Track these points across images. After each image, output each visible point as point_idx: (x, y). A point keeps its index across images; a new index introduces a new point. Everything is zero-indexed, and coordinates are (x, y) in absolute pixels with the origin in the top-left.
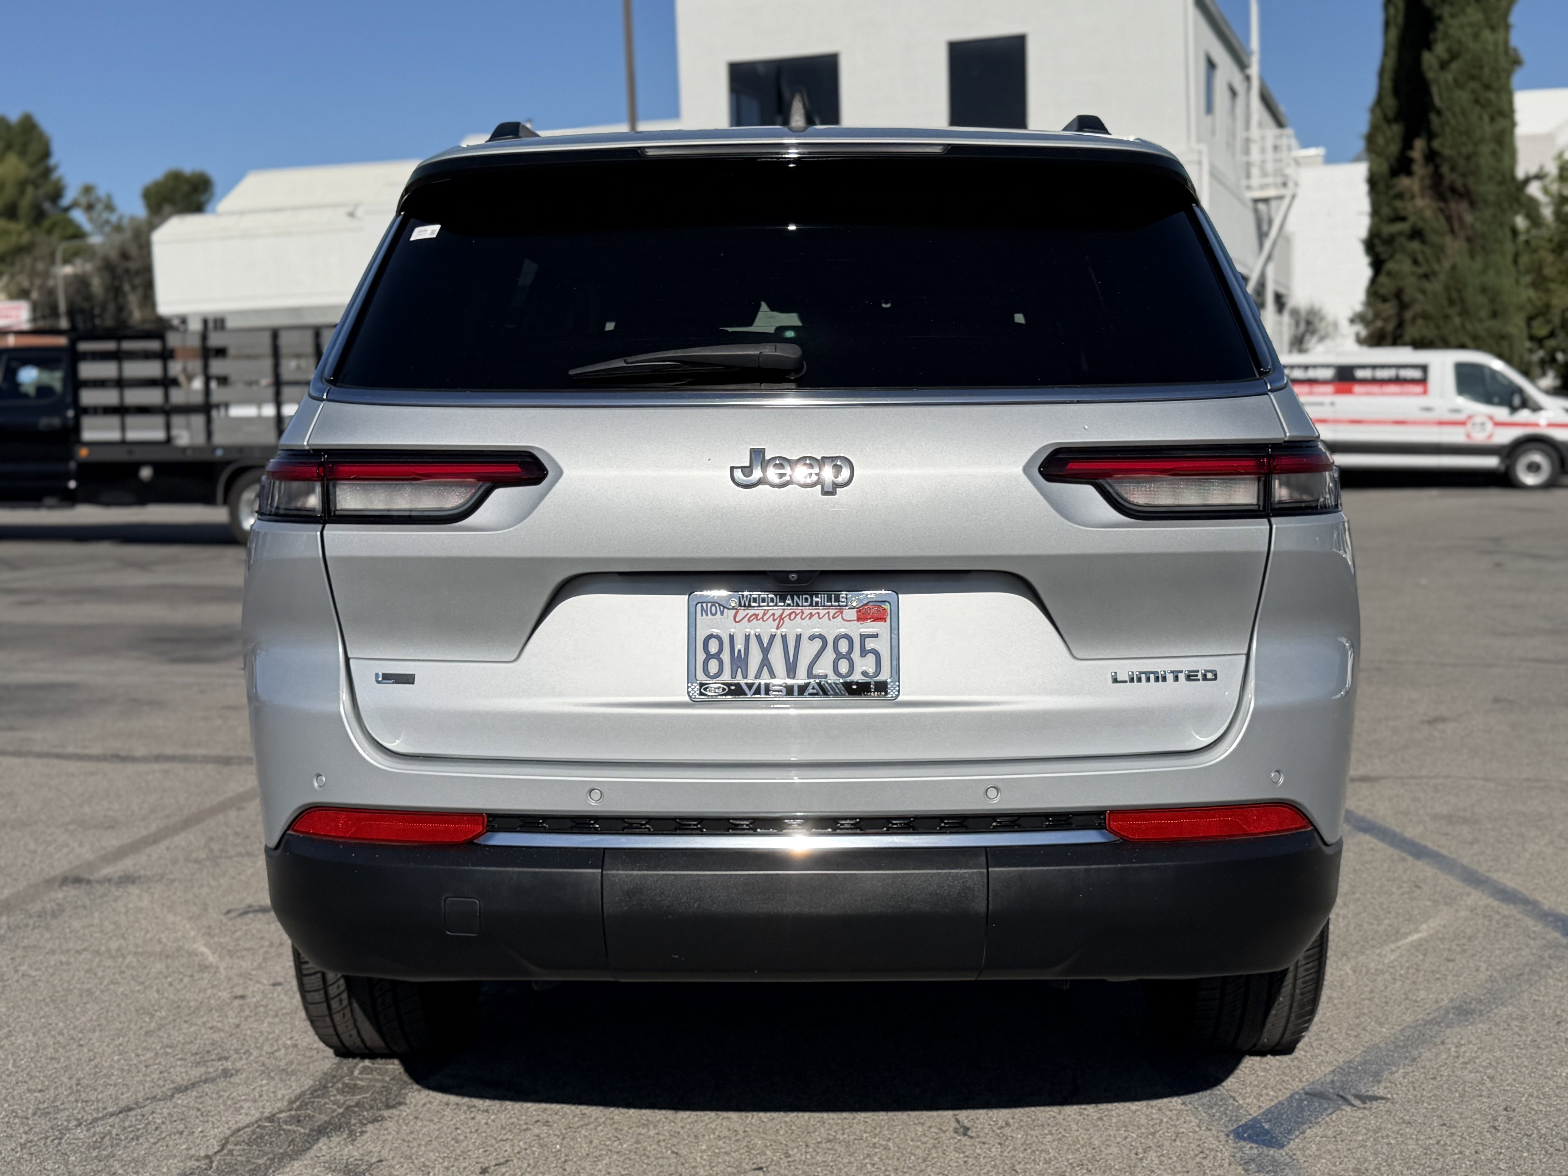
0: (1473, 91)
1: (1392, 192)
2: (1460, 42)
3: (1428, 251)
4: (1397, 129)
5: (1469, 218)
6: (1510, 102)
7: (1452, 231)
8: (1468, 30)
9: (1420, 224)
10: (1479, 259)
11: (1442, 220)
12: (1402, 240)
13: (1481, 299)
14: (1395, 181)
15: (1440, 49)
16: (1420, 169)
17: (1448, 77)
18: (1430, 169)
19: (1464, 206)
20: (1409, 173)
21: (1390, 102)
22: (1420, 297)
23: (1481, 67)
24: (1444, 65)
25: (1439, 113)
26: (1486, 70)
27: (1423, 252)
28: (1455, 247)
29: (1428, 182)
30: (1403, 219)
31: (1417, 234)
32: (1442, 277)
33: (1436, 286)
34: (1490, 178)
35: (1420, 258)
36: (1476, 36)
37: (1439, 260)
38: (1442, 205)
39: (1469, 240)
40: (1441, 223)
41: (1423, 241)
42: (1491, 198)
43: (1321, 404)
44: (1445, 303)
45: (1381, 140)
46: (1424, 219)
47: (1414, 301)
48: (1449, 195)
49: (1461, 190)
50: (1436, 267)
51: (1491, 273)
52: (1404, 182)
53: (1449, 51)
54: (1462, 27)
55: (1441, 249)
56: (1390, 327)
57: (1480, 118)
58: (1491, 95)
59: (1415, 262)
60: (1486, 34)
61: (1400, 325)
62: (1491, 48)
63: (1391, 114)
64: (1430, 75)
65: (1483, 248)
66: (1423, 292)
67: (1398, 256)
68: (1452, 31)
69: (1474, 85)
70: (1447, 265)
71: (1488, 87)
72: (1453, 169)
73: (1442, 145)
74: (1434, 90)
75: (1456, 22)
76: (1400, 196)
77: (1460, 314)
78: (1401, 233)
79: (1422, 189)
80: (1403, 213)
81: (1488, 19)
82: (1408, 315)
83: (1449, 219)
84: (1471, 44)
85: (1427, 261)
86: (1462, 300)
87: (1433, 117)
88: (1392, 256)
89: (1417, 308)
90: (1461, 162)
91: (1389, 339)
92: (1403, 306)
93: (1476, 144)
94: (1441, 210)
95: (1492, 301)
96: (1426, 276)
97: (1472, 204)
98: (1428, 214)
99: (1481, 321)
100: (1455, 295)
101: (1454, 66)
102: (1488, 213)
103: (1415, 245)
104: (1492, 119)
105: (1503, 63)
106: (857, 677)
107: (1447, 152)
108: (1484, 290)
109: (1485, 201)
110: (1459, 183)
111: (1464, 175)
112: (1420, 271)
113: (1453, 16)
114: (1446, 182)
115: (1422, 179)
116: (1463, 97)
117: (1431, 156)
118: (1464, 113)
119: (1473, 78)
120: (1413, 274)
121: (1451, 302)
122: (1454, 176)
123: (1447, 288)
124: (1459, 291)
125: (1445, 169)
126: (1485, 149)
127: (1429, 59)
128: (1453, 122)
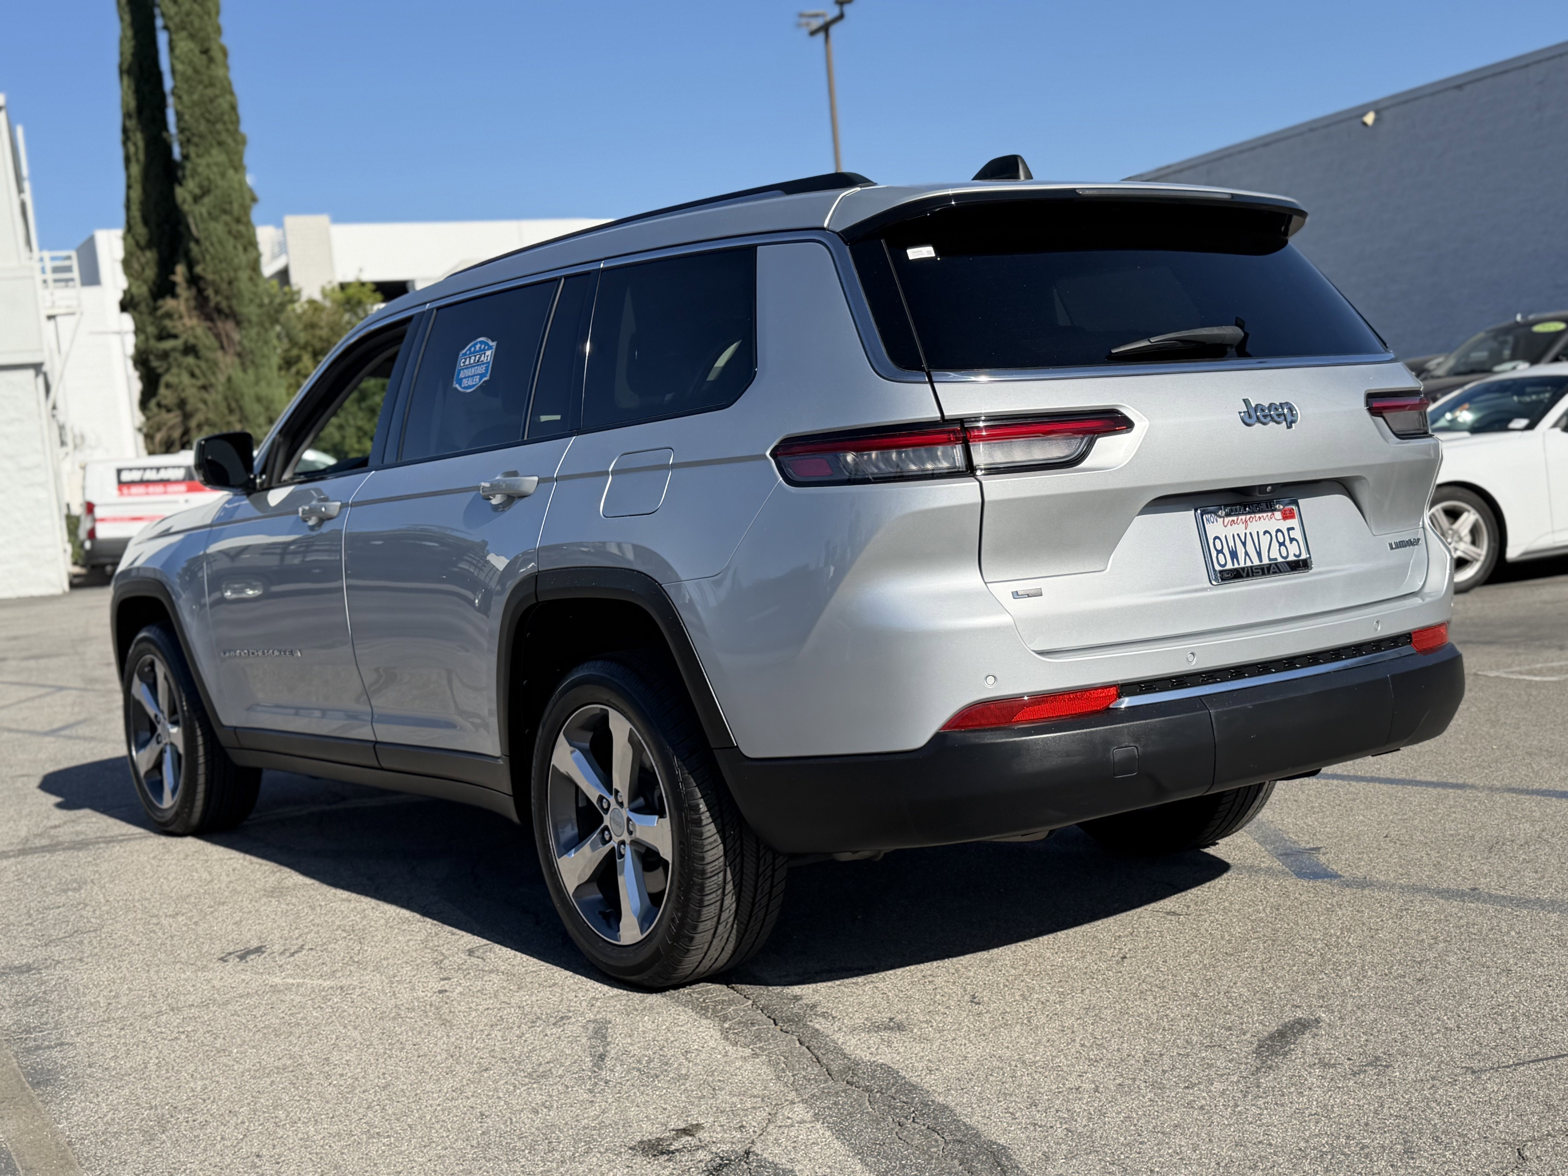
0: (226, 224)
1: (160, 312)
2: (209, 179)
3: (203, 365)
4: (150, 255)
5: (236, 336)
6: (254, 235)
7: (222, 347)
8: (215, 169)
9: (192, 341)
10: (251, 371)
11: (212, 338)
12: (177, 355)
13: (257, 408)
14: (160, 302)
15: (191, 184)
16: (183, 291)
17: (202, 209)
18: (194, 291)
19: (230, 326)
20: (174, 296)
21: (141, 230)
22: (201, 406)
23: (231, 203)
24: (196, 199)
25: (197, 241)
26: (236, 206)
27: (199, 367)
28: (227, 363)
29: (192, 303)
30: (175, 337)
31: (190, 350)
32: (220, 388)
33: (213, 397)
34: (251, 301)
35: (197, 372)
36: (223, 175)
37: (214, 373)
38: (209, 324)
39: (239, 355)
40: (211, 341)
41: (197, 356)
42: (254, 319)
43: (176, 502)
44: (226, 411)
45: (136, 266)
46: (196, 337)
47: (197, 410)
48: (215, 316)
49: (227, 310)
50: (213, 380)
51: (263, 384)
52: (169, 304)
53: (201, 186)
54: (208, 166)
55: (214, 365)
56: (177, 434)
57: (235, 248)
58: (242, 228)
59: (193, 375)
60: (231, 172)
61: (186, 432)
62: (236, 186)
63: (143, 242)
64: (186, 207)
65: (253, 362)
66: (205, 402)
67: (174, 370)
68: (200, 169)
69: (226, 218)
70: (222, 378)
71: (238, 221)
72: (217, 292)
73: (204, 270)
74: (191, 220)
75: (203, 162)
76: (169, 315)
77: (240, 421)
78: (174, 349)
79: (189, 309)
80: (174, 331)
81: (231, 161)
82: (193, 423)
83: (218, 336)
84: (220, 182)
85: (204, 375)
86: (241, 409)
87: (192, 245)
88: (168, 370)
89: (199, 417)
90: (224, 286)
91: (177, 445)
92: (187, 416)
93: (236, 270)
94: (210, 329)
95: (267, 409)
96: (204, 388)
97: (238, 323)
98: (199, 331)
99: (260, 426)
100: (233, 405)
101: (206, 200)
102: (253, 332)
103: (190, 360)
104: (245, 249)
105: (248, 201)
106: (1291, 558)
107: (210, 277)
108: (259, 399)
109: (250, 321)
110: (224, 305)
111: (228, 298)
112: (200, 383)
113: (199, 156)
114: (212, 304)
115: (187, 300)
116: (218, 228)
117: (194, 280)
118: (220, 242)
119: (225, 212)
120: (193, 386)
121: (231, 411)
122: (219, 298)
123: (226, 398)
124: (237, 401)
125: (210, 292)
126: (244, 275)
127: (181, 193)
128: (211, 250)
